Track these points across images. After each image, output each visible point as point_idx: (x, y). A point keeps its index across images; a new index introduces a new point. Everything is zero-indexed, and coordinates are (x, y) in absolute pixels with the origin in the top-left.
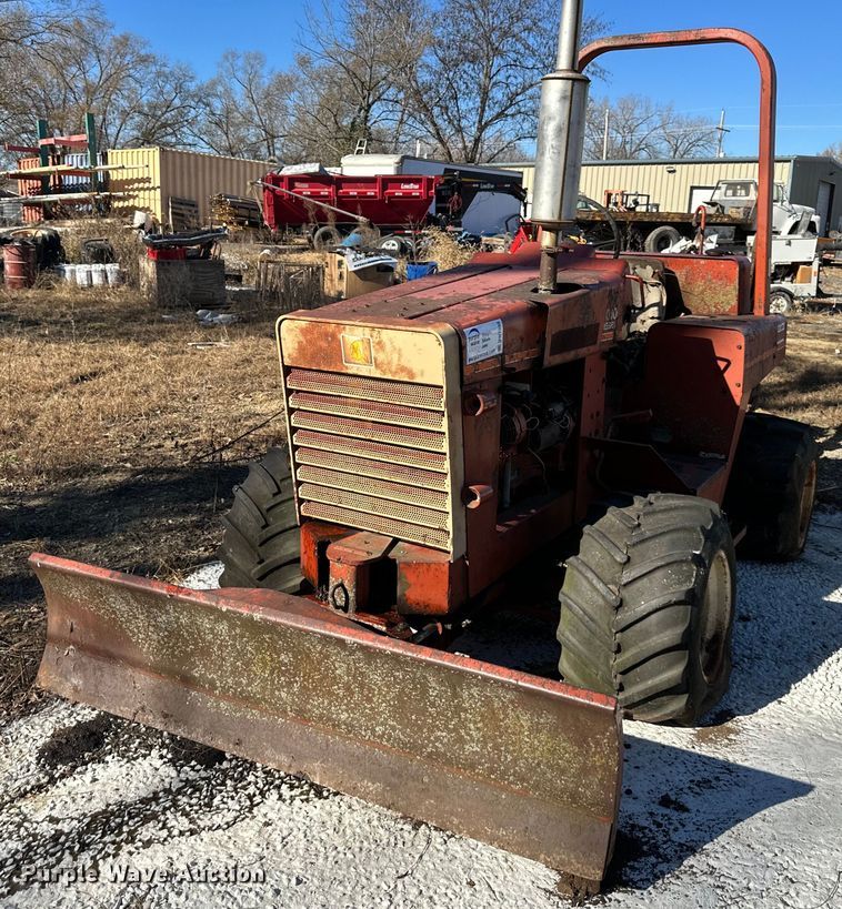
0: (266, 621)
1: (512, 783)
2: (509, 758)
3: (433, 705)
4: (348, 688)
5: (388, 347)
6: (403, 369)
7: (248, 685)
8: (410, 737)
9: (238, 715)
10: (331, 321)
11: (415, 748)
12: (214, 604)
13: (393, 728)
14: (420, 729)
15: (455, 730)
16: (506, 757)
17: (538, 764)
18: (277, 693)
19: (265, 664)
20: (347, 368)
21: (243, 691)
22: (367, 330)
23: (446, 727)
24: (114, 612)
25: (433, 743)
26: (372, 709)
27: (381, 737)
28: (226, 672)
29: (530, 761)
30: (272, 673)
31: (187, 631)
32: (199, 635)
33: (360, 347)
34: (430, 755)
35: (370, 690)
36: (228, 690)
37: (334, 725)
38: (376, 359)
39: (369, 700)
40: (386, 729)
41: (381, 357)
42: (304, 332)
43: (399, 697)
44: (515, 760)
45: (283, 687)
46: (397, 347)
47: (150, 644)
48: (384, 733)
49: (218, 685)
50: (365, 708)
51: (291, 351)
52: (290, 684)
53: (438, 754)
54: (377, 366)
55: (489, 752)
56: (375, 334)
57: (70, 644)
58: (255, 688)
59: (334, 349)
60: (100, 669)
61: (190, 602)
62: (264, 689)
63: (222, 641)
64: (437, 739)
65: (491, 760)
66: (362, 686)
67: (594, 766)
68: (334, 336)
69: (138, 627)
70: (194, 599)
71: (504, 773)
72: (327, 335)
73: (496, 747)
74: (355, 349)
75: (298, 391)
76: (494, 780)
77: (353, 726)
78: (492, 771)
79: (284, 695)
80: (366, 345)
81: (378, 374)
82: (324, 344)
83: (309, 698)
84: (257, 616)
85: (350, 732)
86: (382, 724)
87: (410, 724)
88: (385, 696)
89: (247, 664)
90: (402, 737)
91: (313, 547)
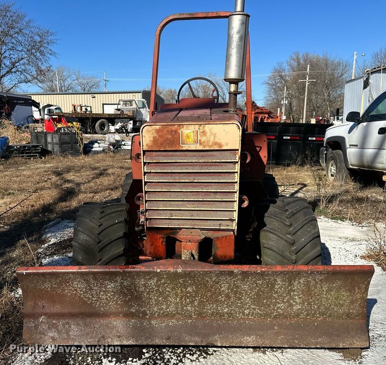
0: (185, 272)
1: (318, 317)
2: (316, 307)
3: (276, 293)
4: (228, 296)
5: (208, 134)
6: (216, 144)
7: (166, 309)
8: (264, 311)
9: (164, 325)
10: (176, 124)
11: (267, 315)
12: (151, 270)
13: (254, 309)
14: (269, 306)
15: (288, 301)
16: (314, 307)
17: (330, 306)
18: (185, 308)
19: (177, 295)
20: (182, 147)
21: (164, 312)
22: (197, 126)
23: (283, 301)
24: (76, 290)
25: (276, 310)
26: (242, 303)
27: (248, 315)
28: (152, 305)
29: (326, 305)
30: (181, 299)
31: (127, 289)
32: (135, 288)
33: (192, 135)
34: (275, 317)
35: (241, 294)
36: (155, 314)
37: (220, 316)
38: (200, 140)
39: (240, 299)
40: (250, 311)
41: (203, 139)
42: (157, 131)
43: (257, 294)
44: (319, 307)
45: (189, 304)
46: (214, 134)
47: (100, 302)
48: (249, 313)
49: (148, 312)
50: (238, 303)
51: (148, 142)
52: (192, 302)
53: (280, 315)
54: (200, 144)
55: (306, 307)
56: (201, 128)
57: (42, 316)
58: (172, 308)
59: (176, 137)
60: (67, 323)
61: (135, 272)
62: (177, 308)
63: (150, 289)
64: (278, 308)
65: (307, 310)
66: (236, 293)
67: (357, 300)
68: (176, 132)
69: (92, 295)
70: (138, 270)
71: (315, 314)
72: (172, 131)
73: (309, 304)
74: (188, 137)
75: (149, 163)
76: (309, 319)
77: (232, 314)
78: (308, 315)
79: (189, 308)
80: (196, 134)
81: (200, 148)
82: (169, 136)
83: (204, 306)
84: (180, 270)
85: (230, 317)
86: (248, 308)
87: (263, 305)
88: (249, 295)
89: (165, 298)
90: (260, 312)
91: (161, 240)
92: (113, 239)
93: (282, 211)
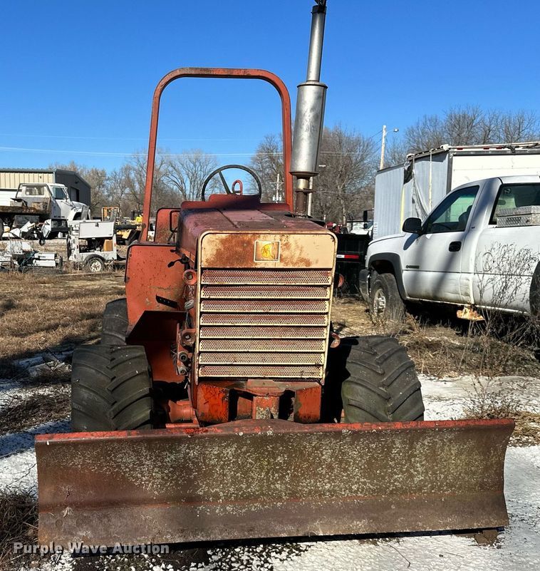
0: (277, 434)
1: (445, 491)
2: (442, 476)
3: (393, 459)
4: (330, 467)
5: (293, 246)
6: (302, 260)
7: (247, 488)
8: (377, 484)
9: (244, 511)
10: (250, 232)
11: (381, 490)
12: (231, 433)
13: (364, 483)
14: (383, 478)
15: (407, 471)
16: (440, 477)
17: (460, 474)
18: (272, 486)
19: (262, 468)
20: (256, 264)
21: (244, 493)
22: (278, 236)
23: (401, 471)
24: (119, 466)
25: (393, 483)
26: (348, 475)
27: (356, 492)
28: (227, 484)
29: (455, 474)
30: (267, 473)
31: (193, 462)
32: (204, 460)
33: (271, 248)
34: (391, 492)
35: (347, 463)
36: (231, 496)
37: (320, 495)
38: (281, 255)
39: (346, 470)
40: (359, 485)
41: (286, 254)
42: (223, 242)
43: (369, 462)
44: (446, 478)
45: (278, 480)
46: (300, 246)
47: (153, 483)
48: (358, 488)
49: (221, 494)
50: (343, 476)
51: (209, 257)
52: (282, 478)
53: (397, 489)
54: (281, 260)
55: (429, 477)
56: (284, 238)
57: (66, 507)
58: (254, 488)
59: (248, 250)
60: (105, 516)
61: (209, 436)
62: (261, 487)
63: (224, 462)
64: (395, 480)
65: (432, 482)
66: (341, 462)
67: (492, 464)
68: (249, 243)
69: (142, 473)
70: (213, 433)
71: (441, 486)
72: (243, 242)
73: (434, 473)
74: (265, 250)
75: (207, 285)
76: (434, 493)
77: (335, 491)
78: (432, 488)
79: (278, 486)
80: (276, 247)
81: (281, 266)
82: (239, 249)
83: (298, 482)
84: (270, 433)
85: (333, 496)
86: (356, 483)
87: (376, 477)
88: (358, 464)
89: (245, 473)
90: (371, 487)
91: (221, 395)
92: (134, 399)
93: (370, 355)
